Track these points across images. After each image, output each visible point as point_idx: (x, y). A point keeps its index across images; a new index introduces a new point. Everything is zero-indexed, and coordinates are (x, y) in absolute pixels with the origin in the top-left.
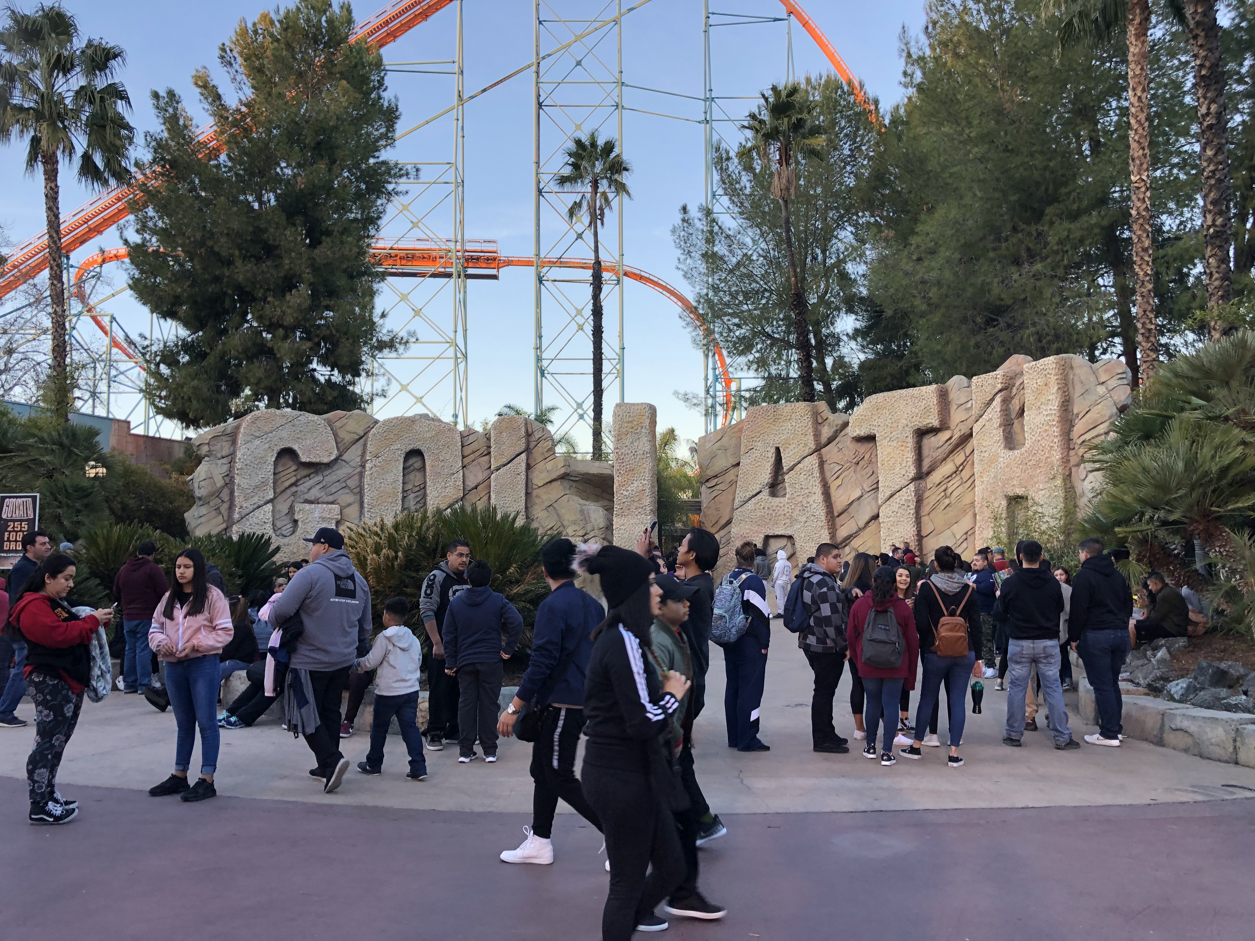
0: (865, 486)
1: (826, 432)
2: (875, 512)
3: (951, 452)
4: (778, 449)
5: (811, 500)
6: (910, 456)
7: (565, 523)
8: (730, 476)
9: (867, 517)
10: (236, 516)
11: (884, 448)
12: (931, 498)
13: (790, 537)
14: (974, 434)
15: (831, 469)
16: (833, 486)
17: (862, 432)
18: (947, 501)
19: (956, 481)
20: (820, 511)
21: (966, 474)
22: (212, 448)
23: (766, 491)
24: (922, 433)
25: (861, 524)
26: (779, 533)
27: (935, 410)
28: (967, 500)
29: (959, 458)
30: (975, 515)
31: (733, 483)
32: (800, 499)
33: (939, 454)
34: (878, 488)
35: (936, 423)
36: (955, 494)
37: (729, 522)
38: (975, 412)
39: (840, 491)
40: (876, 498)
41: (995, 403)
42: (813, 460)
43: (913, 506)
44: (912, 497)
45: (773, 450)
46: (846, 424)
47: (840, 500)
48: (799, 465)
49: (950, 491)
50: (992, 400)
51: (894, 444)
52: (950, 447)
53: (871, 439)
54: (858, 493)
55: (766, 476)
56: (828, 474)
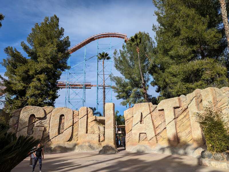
0: (162, 121)
1: (152, 109)
2: (165, 127)
3: (183, 112)
4: (142, 113)
5: (150, 124)
6: (173, 114)
7: (95, 131)
8: (131, 119)
9: (163, 128)
10: (18, 130)
11: (166, 112)
12: (179, 124)
13: (145, 133)
14: (189, 108)
15: (154, 117)
16: (155, 121)
17: (161, 109)
18: (183, 124)
19: (185, 119)
20: (152, 127)
21: (187, 117)
22: (15, 114)
23: (139, 123)
24: (175, 108)
25: (162, 130)
26: (143, 132)
27: (178, 102)
28: (188, 124)
29: (185, 113)
30: (191, 128)
31: (132, 121)
32: (147, 124)
33: (180, 113)
34: (165, 121)
35: (178, 106)
36: (185, 122)
37: (131, 130)
38: (188, 102)
39: (156, 122)
40: (165, 124)
41: (193, 100)
42: (150, 115)
43: (174, 125)
44: (174, 123)
45: (141, 113)
46: (156, 107)
47: (156, 124)
48: (147, 116)
49: (183, 122)
50: (193, 99)
51: (168, 111)
52: (182, 111)
53: (163, 110)
54: (160, 123)
55: (139, 119)
56: (153, 118)
